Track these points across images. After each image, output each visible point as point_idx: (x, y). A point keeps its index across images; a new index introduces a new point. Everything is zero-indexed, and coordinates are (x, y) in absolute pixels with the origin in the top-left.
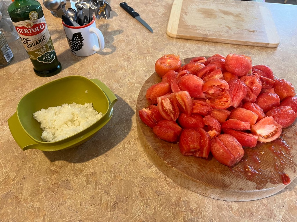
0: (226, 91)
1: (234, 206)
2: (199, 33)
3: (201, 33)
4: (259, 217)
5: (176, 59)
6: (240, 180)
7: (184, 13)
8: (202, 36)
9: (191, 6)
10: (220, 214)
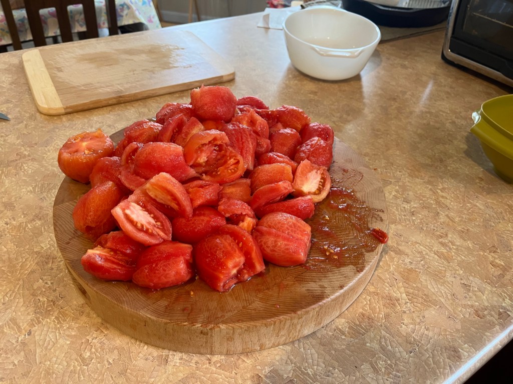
0: (226, 149)
1: (341, 325)
2: (105, 92)
3: (108, 93)
4: (381, 315)
5: (97, 137)
6: (330, 274)
7: (55, 69)
8: (114, 96)
9: (61, 56)
10: (333, 352)
